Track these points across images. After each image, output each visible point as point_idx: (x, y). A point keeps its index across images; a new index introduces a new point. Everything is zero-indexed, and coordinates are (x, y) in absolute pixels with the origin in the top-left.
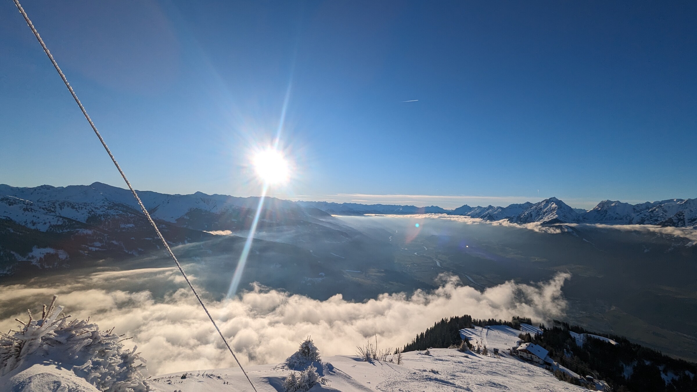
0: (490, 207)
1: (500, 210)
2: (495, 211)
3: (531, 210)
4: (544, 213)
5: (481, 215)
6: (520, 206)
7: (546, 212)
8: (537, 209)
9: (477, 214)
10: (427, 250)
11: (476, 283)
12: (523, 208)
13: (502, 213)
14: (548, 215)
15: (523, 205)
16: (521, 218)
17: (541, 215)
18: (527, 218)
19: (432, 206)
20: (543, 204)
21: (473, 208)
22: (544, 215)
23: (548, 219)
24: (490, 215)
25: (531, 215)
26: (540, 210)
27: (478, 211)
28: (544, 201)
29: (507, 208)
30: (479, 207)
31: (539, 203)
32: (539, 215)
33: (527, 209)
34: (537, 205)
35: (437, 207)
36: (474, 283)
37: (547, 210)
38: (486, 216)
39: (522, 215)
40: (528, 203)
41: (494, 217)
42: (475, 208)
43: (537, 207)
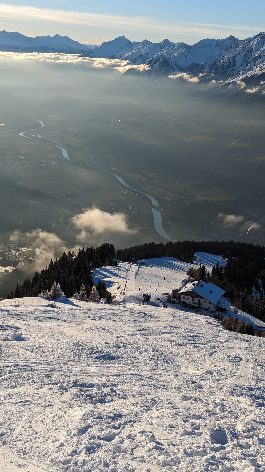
0: (166, 42)
1: (182, 50)
2: (175, 52)
3: (235, 53)
4: (255, 59)
5: (148, 59)
6: (218, 43)
7: (260, 56)
8: (245, 50)
9: (141, 56)
10: (44, 127)
11: (131, 189)
12: (222, 48)
13: (185, 56)
14: (261, 63)
15: (223, 41)
16: (217, 68)
17: (251, 61)
18: (228, 67)
19: (57, 36)
20: (256, 42)
21: (136, 44)
22: (256, 62)
23: (261, 70)
24: (164, 60)
25: (234, 62)
26: (249, 52)
27: (144, 51)
28: (258, 35)
29: (195, 46)
30: (146, 41)
31: (250, 40)
32: (247, 62)
33: (228, 49)
34: (247, 43)
35: (66, 37)
36: (128, 189)
37: (261, 53)
38: (157, 61)
39: (219, 62)
40: (232, 38)
41: (171, 63)
42: (139, 43)
43: (246, 47)
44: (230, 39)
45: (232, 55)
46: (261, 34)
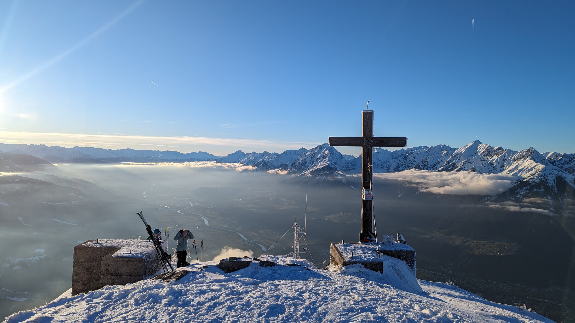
0: (265, 153)
1: (275, 156)
2: (270, 158)
3: (306, 157)
4: (317, 160)
5: (255, 162)
6: (295, 152)
7: (320, 158)
8: (311, 155)
9: (251, 161)
10: (192, 206)
11: (249, 241)
12: (298, 155)
13: (277, 160)
14: (321, 162)
15: (298, 151)
16: (296, 166)
17: (315, 161)
18: (302, 165)
19: (200, 152)
20: (316, 150)
21: (247, 154)
22: (318, 161)
23: (321, 166)
24: (265, 163)
25: (306, 162)
26: (313, 156)
27: (252, 158)
28: (318, 147)
29: (282, 154)
30: (253, 153)
31: (313, 150)
32: (313, 162)
33: (301, 155)
34: (311, 151)
35: (205, 153)
36: (247, 241)
37: (320, 156)
38: (260, 164)
39: (297, 162)
40: (303, 149)
41: (269, 164)
42: (249, 154)
43: (311, 153)
44: (302, 150)
45: (304, 158)
46: (319, 146)
